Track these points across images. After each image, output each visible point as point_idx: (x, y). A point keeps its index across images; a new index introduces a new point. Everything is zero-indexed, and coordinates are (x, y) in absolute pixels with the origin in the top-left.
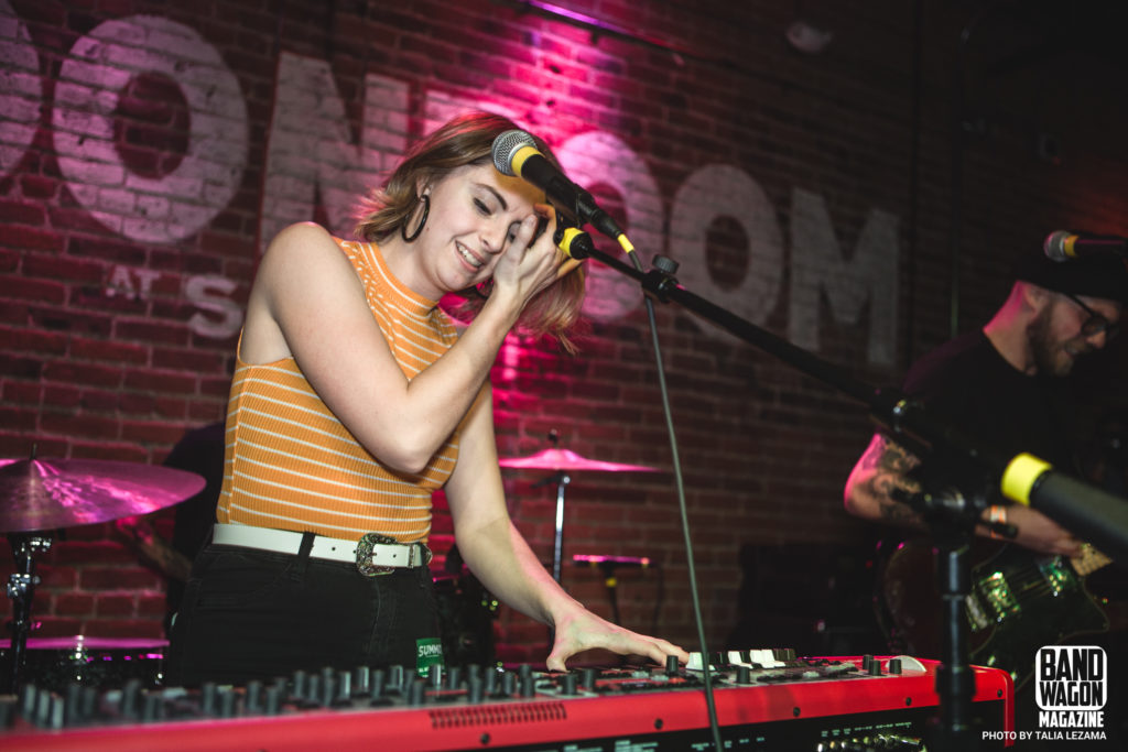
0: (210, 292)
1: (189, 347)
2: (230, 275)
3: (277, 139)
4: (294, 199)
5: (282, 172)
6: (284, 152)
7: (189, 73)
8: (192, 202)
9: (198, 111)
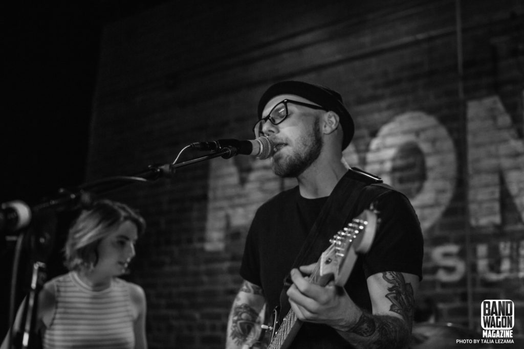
0: (447, 255)
1: (439, 290)
2: (456, 242)
3: (472, 154)
4: (487, 186)
5: (478, 172)
6: (477, 160)
7: (423, 136)
8: (431, 206)
9: (429, 155)
